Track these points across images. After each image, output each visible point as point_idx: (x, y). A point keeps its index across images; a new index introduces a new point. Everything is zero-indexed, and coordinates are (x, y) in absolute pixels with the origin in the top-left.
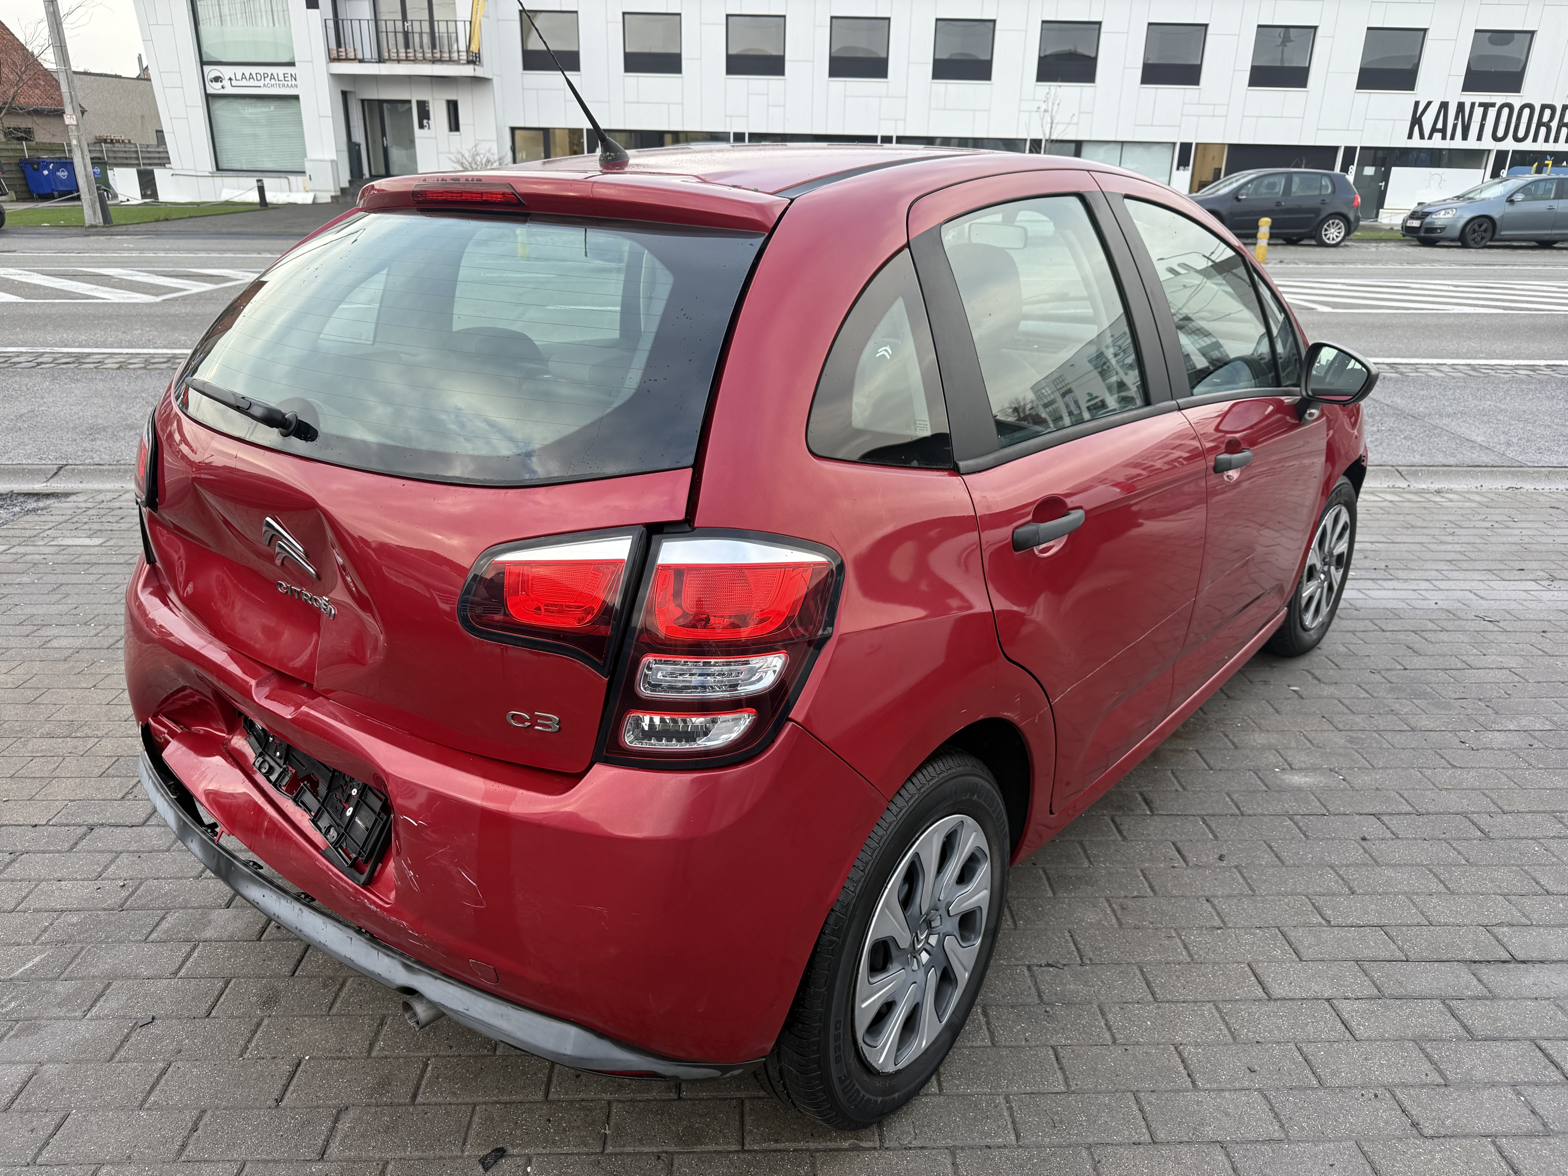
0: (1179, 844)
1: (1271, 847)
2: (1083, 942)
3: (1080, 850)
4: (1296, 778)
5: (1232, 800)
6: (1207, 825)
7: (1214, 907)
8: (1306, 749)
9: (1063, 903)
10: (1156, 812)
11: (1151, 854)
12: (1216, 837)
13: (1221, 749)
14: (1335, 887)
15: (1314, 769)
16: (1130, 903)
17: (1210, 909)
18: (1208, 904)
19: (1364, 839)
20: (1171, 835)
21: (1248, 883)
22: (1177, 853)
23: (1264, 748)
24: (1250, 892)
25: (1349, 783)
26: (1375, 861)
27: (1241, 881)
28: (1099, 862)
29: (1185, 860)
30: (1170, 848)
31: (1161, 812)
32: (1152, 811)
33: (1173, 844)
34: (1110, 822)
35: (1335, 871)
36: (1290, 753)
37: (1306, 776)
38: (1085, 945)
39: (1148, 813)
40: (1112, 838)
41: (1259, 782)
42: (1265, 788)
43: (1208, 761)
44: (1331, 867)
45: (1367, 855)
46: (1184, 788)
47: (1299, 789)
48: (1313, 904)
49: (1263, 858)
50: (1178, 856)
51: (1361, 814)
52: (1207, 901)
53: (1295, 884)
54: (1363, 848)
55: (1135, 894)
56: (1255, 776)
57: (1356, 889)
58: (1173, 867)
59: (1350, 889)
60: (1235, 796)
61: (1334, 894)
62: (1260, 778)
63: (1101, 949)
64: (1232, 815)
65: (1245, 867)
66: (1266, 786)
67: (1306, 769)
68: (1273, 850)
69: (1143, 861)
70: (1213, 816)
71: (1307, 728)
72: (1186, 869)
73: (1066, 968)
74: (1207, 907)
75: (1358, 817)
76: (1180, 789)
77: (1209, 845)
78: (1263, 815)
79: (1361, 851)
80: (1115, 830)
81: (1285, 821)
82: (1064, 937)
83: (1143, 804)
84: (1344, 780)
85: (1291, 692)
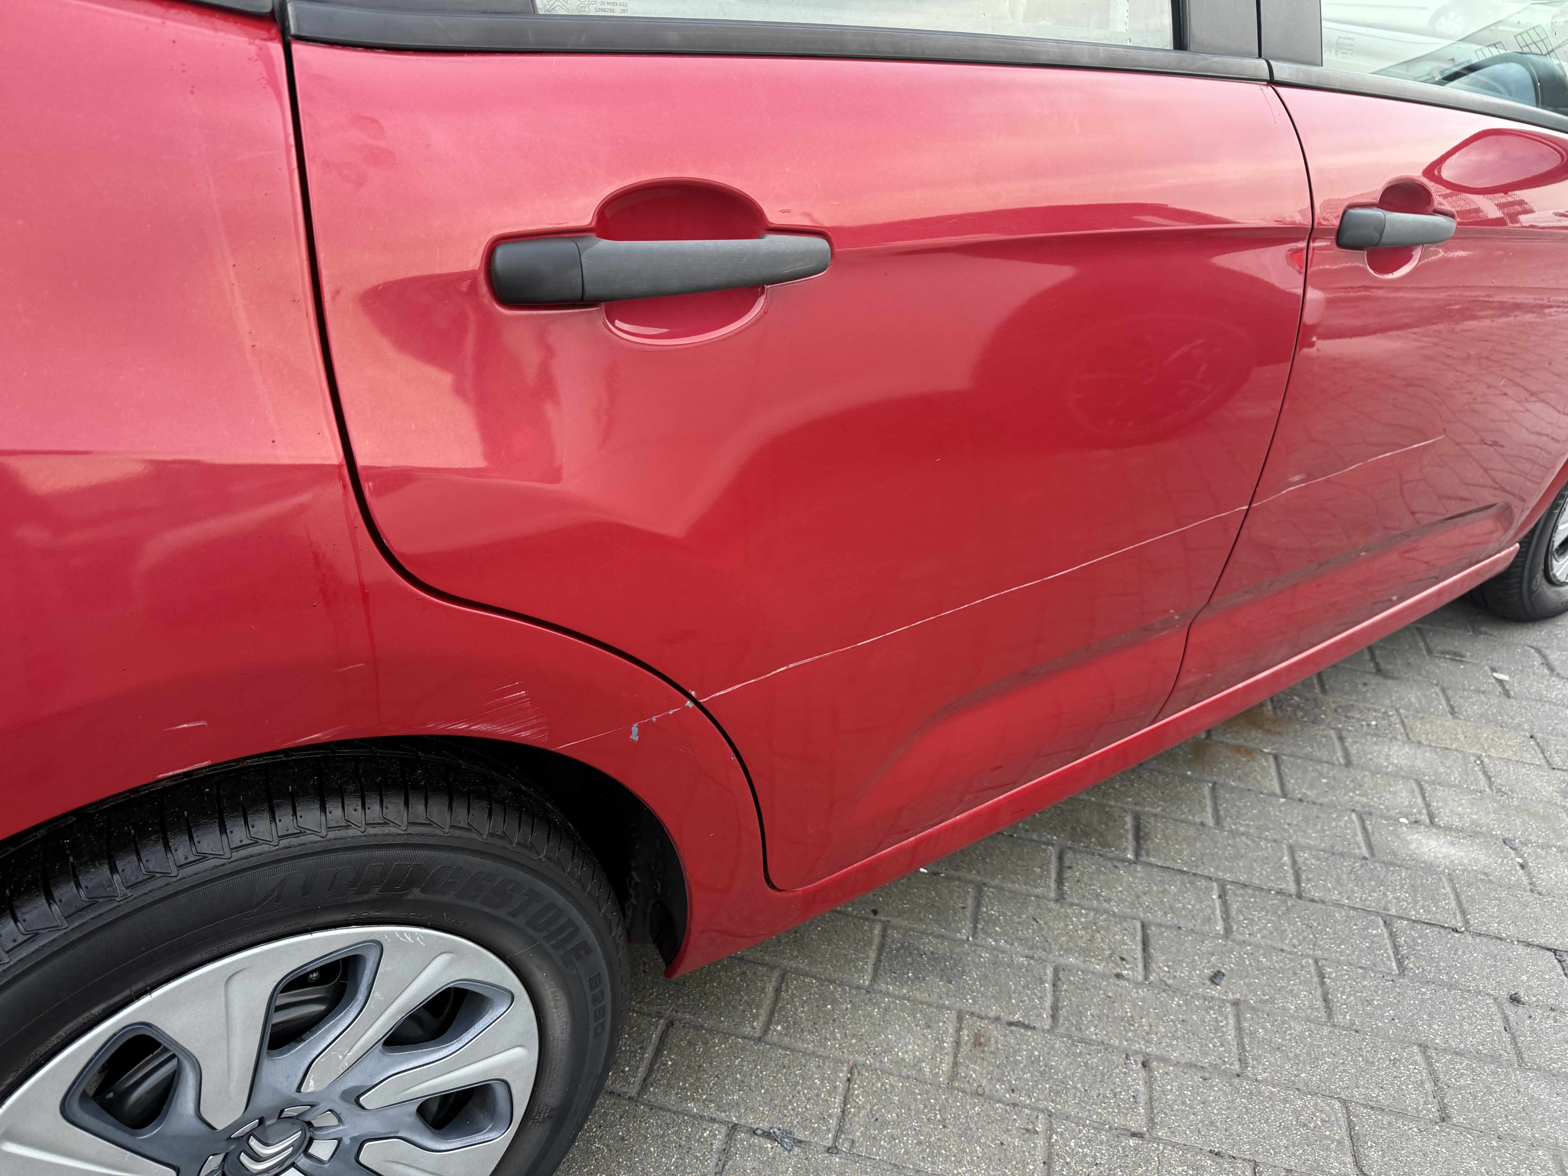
0: (1153, 930)
1: (1322, 976)
2: (861, 1100)
3: (970, 902)
4: (1433, 843)
5: (1294, 862)
6: (1225, 904)
7: (1149, 1083)
8: (1475, 791)
9: (877, 1005)
10: (1144, 859)
11: (1092, 940)
12: (1228, 930)
13: (1320, 761)
14: (1413, 1099)
15: (1474, 833)
16: (995, 1032)
17: (1141, 1088)
18: (1143, 1074)
19: (1515, 1000)
20: (1148, 909)
21: (1241, 1045)
22: (1139, 948)
23: (1397, 775)
24: (1237, 1066)
25: (1529, 875)
26: (1519, 1055)
27: (1231, 1035)
28: (989, 935)
29: (1146, 967)
30: (1133, 936)
31: (1152, 860)
32: (1137, 854)
33: (1144, 927)
34: (1054, 859)
35: (1428, 1059)
36: (1441, 792)
37: (1453, 844)
38: (859, 1108)
39: (1130, 856)
40: (1038, 891)
41: (1360, 838)
42: (1365, 851)
43: (1286, 778)
44: (1424, 1048)
45: (1506, 1037)
46: (1218, 822)
47: (1429, 868)
48: (1351, 1127)
49: (1296, 996)
50: (1139, 954)
51: (1528, 945)
52: (1144, 1065)
53: (1332, 1070)
54: (1506, 1019)
55: (1017, 1017)
56: (1357, 824)
57: (1453, 1112)
58: (1118, 976)
59: (1443, 1108)
60: (1302, 856)
61: (1402, 1114)
62: (1364, 829)
63: (885, 1124)
64: (1279, 892)
65: (1253, 1009)
66: (1370, 847)
67: (1459, 830)
68: (1323, 983)
69: (1068, 951)
70: (1245, 886)
71: (1493, 752)
72: (1138, 985)
73: (796, 1150)
74: (1137, 1079)
75: (1520, 949)
76: (1210, 822)
77: (1208, 945)
78: (1339, 905)
79: (1499, 1025)
80: (1053, 875)
81: (1373, 925)
82: (832, 1081)
83: (1130, 836)
84: (1522, 866)
85: (1493, 681)
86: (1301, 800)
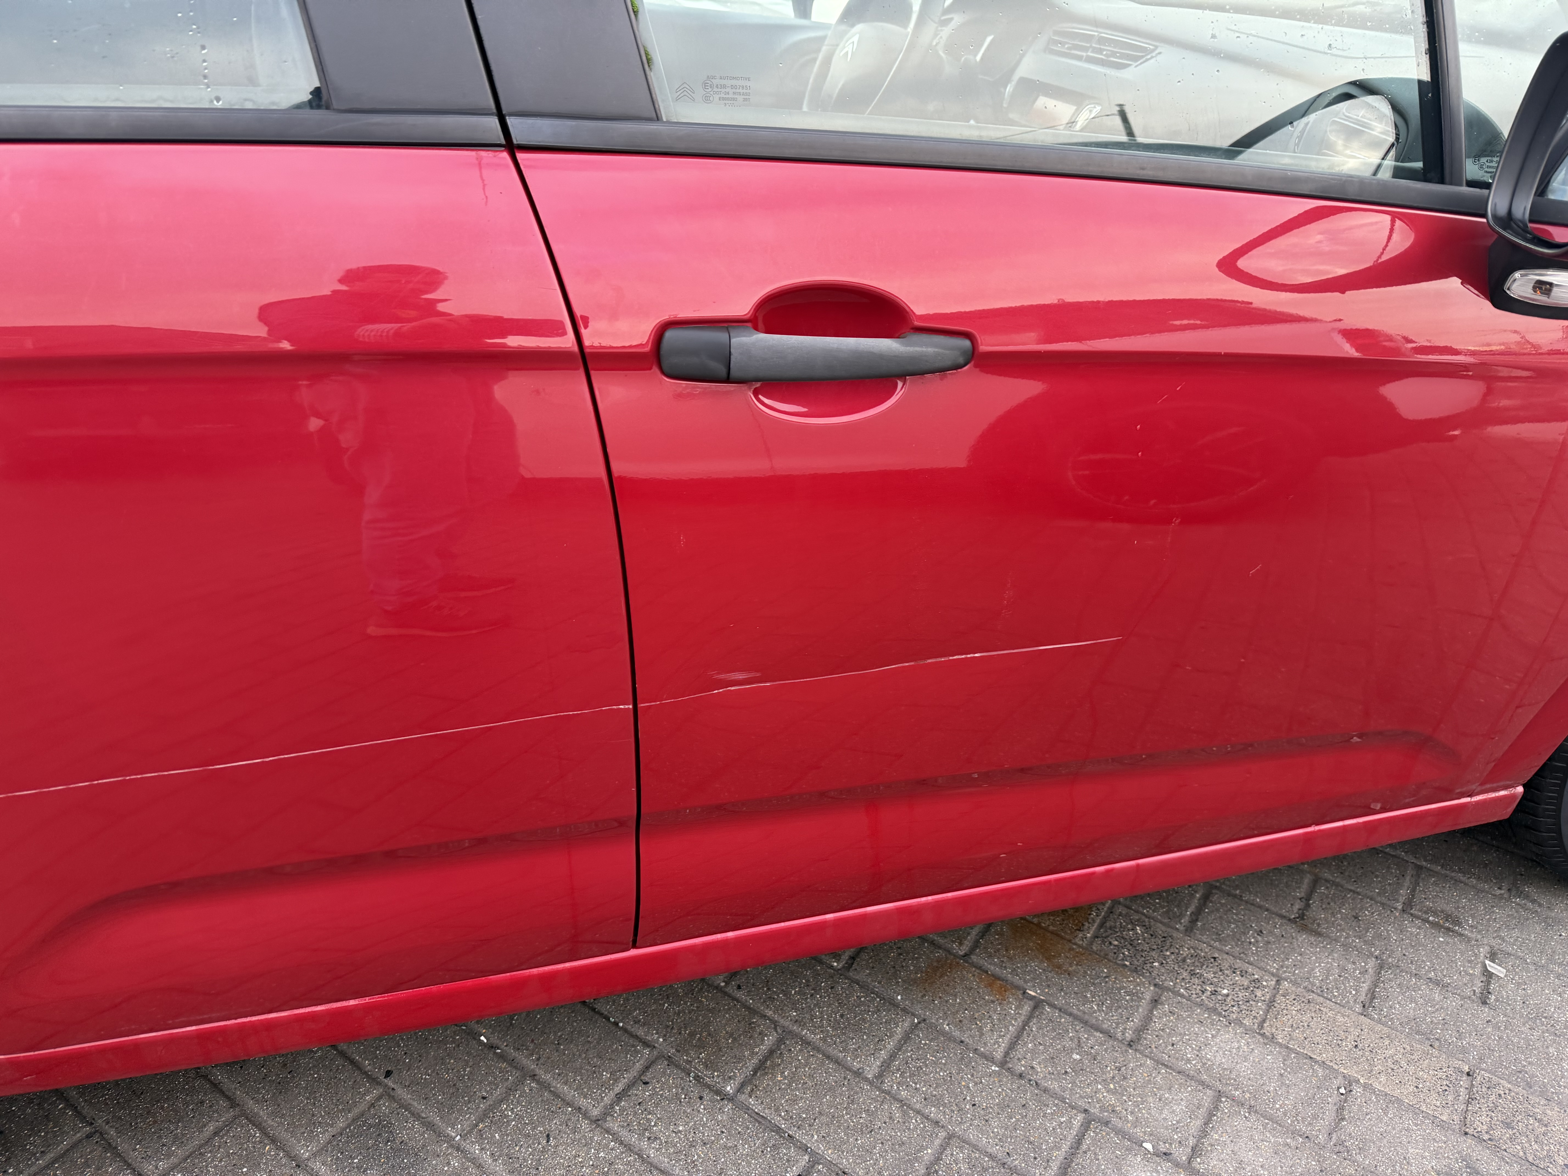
3: (497, 1093)
8: (1298, 1134)
10: (744, 1097)
13: (1095, 1027)
23: (1194, 1076)
28: (481, 1141)
31: (753, 1101)
32: (740, 1089)
34: (638, 1067)
36: (1242, 1120)
39: (730, 1088)
40: (584, 1102)
41: (1060, 1153)
43: (1026, 1039)
46: (881, 1074)
56: (1073, 1132)
62: (1077, 1143)
71: (1380, 1081)
76: (871, 1072)
80: (619, 1088)
83: (752, 1063)
85: (1478, 971)
86: (1021, 1076)
